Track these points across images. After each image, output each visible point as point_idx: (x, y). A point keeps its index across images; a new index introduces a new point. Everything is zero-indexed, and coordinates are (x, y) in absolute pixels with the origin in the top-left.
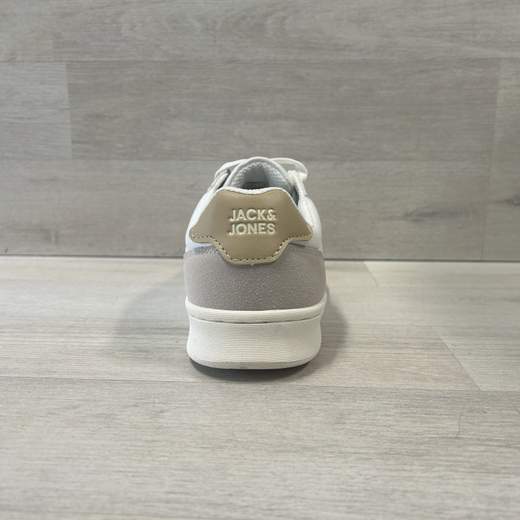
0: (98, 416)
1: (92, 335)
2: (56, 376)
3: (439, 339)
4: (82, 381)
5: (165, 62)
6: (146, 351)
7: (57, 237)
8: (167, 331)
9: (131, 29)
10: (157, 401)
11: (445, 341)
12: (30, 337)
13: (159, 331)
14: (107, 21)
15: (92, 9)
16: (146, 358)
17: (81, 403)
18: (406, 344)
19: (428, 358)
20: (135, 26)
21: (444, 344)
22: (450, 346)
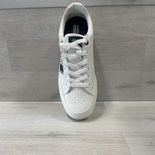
1: (16, 139)
3: (124, 138)
5: (38, 40)
6: (32, 146)
7: (8, 96)
9: (27, 29)
11: (126, 139)
14: (19, 27)
15: (13, 23)
18: (113, 141)
19: (120, 148)
20: (28, 28)
21: (126, 140)
22: (127, 142)
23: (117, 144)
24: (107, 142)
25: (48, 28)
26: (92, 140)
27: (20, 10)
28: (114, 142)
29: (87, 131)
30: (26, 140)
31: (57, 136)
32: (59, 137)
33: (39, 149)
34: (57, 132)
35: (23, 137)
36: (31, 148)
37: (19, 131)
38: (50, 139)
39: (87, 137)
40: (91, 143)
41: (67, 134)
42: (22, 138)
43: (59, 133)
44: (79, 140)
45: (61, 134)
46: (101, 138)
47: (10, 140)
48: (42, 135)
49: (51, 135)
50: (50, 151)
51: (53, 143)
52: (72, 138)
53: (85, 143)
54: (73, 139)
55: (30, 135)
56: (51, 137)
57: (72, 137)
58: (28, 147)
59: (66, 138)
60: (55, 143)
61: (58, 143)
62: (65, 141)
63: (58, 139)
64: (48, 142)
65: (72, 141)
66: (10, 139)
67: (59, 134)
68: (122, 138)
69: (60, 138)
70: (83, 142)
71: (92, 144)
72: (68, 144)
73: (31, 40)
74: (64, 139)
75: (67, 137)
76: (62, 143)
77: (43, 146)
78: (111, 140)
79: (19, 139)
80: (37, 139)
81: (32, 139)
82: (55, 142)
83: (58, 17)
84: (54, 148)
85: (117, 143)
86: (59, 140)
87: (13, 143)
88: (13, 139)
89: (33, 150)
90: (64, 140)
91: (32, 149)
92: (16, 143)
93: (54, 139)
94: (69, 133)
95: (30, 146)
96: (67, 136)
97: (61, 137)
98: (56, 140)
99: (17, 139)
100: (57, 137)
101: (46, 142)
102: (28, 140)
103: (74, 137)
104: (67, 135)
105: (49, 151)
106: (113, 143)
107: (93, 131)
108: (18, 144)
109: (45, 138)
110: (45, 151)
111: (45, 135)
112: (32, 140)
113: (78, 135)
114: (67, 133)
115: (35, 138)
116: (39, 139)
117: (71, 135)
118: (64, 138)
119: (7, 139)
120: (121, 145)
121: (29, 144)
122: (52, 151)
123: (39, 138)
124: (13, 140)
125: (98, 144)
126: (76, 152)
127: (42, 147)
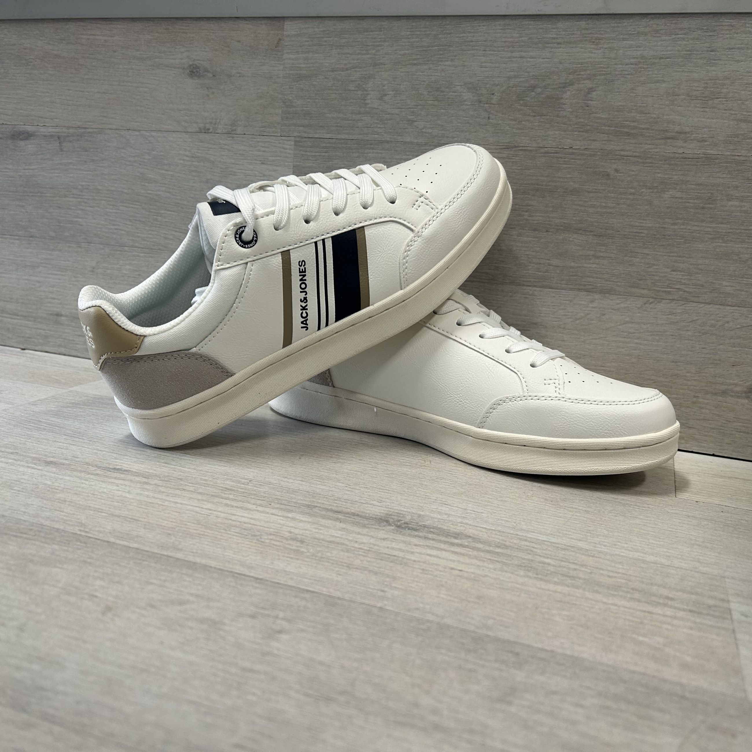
0: (202, 621)
2: (180, 555)
3: (725, 600)
4: (205, 568)
6: (302, 542)
8: (340, 516)
9: (381, 99)
10: (281, 615)
11: (733, 606)
12: (175, 495)
13: (331, 514)
14: (352, 87)
15: (333, 71)
16: (297, 551)
17: (191, 598)
18: (668, 598)
19: (691, 629)
20: (385, 95)
21: (730, 610)
22: (736, 616)
23: (681, 614)
24: (637, 595)
25: (467, 96)
26: (563, 575)
27: (365, 24)
28: (670, 603)
29: (553, 540)
30: (288, 517)
31: (416, 530)
32: (421, 534)
33: (329, 554)
34: (420, 516)
35: (278, 506)
36: (298, 544)
37: (270, 483)
38: (382, 534)
39: (547, 561)
40: (556, 583)
41: (461, 534)
42: (274, 508)
43: (427, 523)
44: (504, 564)
45: (434, 528)
46: (609, 576)
47: (227, 505)
48: (354, 514)
49: (391, 521)
50: (370, 571)
51: (393, 549)
52: (479, 550)
53: (528, 576)
54: (482, 554)
55: (308, 506)
56: (389, 527)
57: (480, 546)
58: (287, 539)
59: (453, 544)
60: (400, 550)
61: (412, 553)
62: (444, 554)
63: (414, 540)
64: (372, 541)
65: (474, 561)
66: (228, 502)
67: (425, 526)
68: (712, 597)
69: (426, 538)
70: (522, 573)
71: (559, 588)
72: (452, 565)
73: (388, 142)
74: (442, 546)
75: (456, 541)
76: (428, 557)
77: (348, 551)
78: (654, 595)
79: (259, 508)
80: (329, 523)
81: (310, 520)
82: (402, 546)
83: (516, 54)
84: (391, 564)
85: (684, 610)
86: (416, 545)
87: (233, 518)
88: (240, 504)
89: (302, 552)
90: (441, 550)
91: (302, 550)
92: (247, 520)
93: (399, 537)
94: (471, 531)
95: (295, 539)
96: (456, 538)
97: (430, 536)
98: (405, 542)
99: (254, 507)
100: (416, 533)
101: (365, 541)
102: (293, 519)
103: (487, 548)
104: (457, 535)
105: (365, 569)
106: (665, 605)
107: (581, 544)
108: (252, 522)
109: (364, 526)
110: (349, 566)
111: (367, 518)
112: (309, 522)
113: (506, 547)
114: (459, 529)
115: (323, 517)
116: (338, 523)
117: (475, 539)
118: (440, 541)
119: (216, 500)
120: (698, 620)
121: (297, 531)
122: (376, 573)
123: (337, 519)
124: (237, 507)
125: (588, 595)
126: (479, 598)
127: (343, 551)
